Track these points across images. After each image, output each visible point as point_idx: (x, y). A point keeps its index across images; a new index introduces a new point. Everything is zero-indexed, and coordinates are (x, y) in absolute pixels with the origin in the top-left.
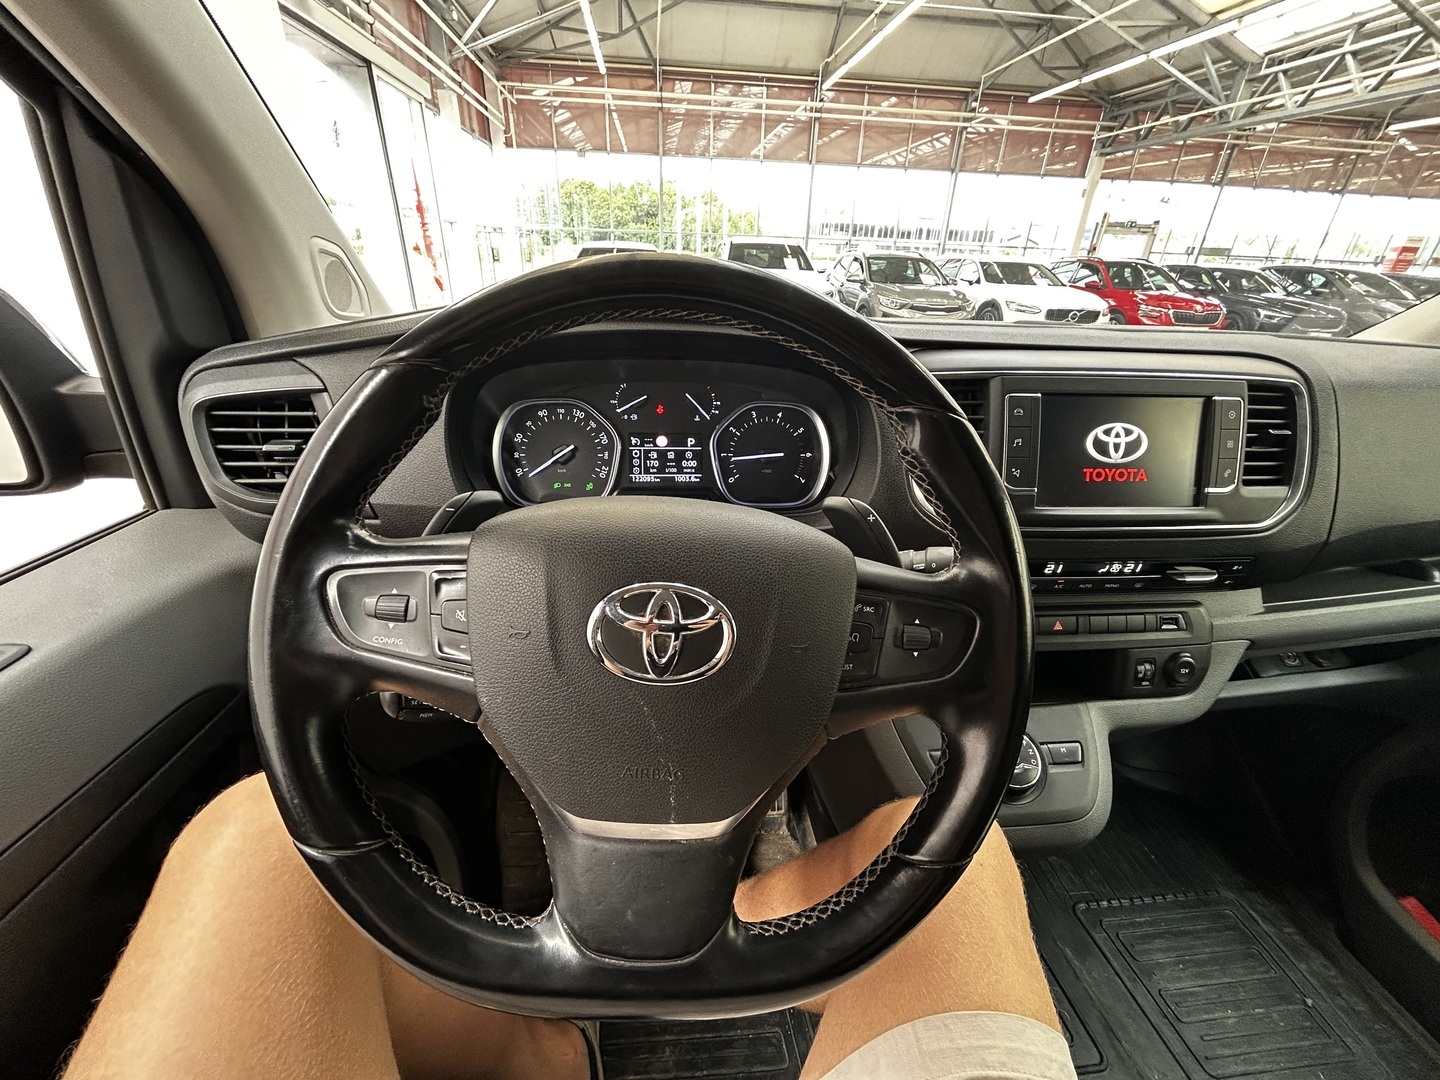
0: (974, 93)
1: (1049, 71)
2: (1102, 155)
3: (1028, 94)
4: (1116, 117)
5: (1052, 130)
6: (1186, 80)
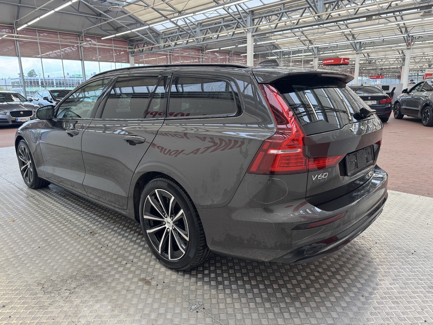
0: (81, 35)
1: (105, 31)
2: (132, 56)
3: (101, 37)
4: (132, 45)
5: (113, 48)
6: (145, 37)
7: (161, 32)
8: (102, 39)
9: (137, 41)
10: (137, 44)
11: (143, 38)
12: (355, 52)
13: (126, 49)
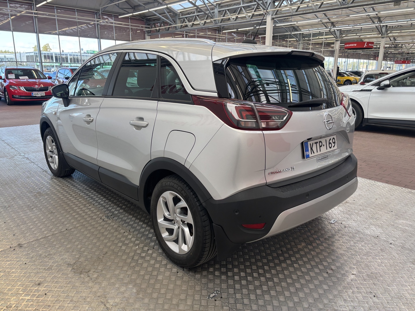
0: (98, 13)
1: (122, 9)
2: (148, 35)
3: (118, 15)
4: (149, 25)
5: (130, 27)
6: (162, 17)
7: (179, 11)
8: (119, 17)
9: (154, 20)
10: (154, 23)
11: (160, 18)
12: (380, 35)
13: (143, 28)
